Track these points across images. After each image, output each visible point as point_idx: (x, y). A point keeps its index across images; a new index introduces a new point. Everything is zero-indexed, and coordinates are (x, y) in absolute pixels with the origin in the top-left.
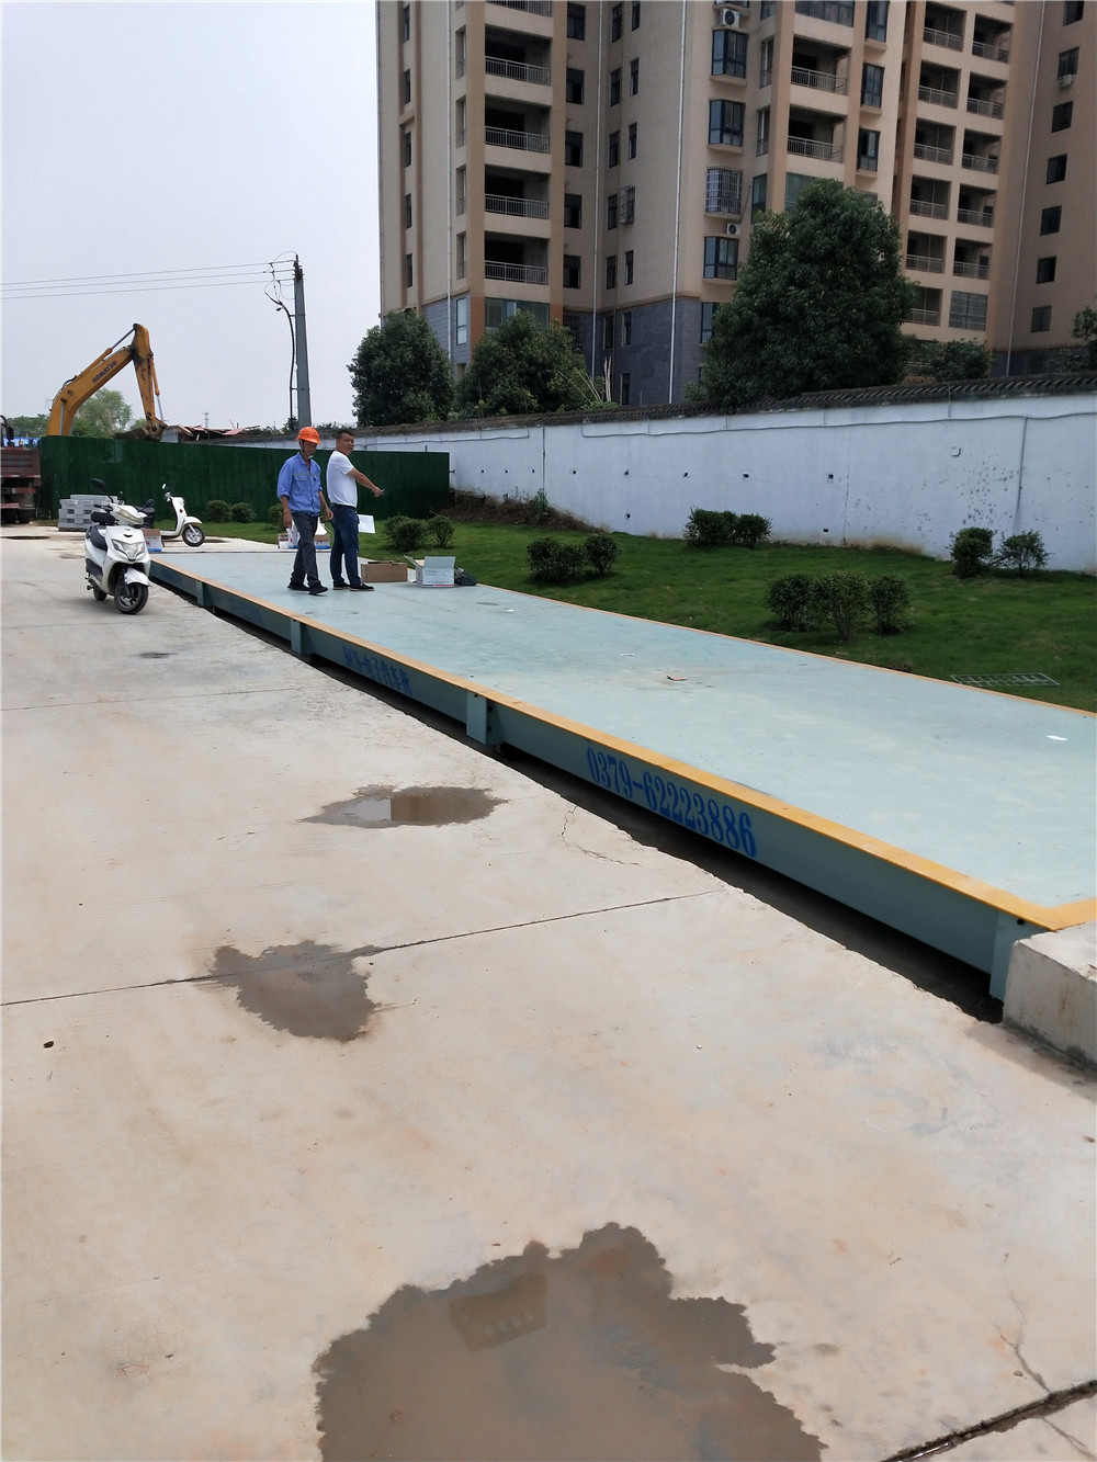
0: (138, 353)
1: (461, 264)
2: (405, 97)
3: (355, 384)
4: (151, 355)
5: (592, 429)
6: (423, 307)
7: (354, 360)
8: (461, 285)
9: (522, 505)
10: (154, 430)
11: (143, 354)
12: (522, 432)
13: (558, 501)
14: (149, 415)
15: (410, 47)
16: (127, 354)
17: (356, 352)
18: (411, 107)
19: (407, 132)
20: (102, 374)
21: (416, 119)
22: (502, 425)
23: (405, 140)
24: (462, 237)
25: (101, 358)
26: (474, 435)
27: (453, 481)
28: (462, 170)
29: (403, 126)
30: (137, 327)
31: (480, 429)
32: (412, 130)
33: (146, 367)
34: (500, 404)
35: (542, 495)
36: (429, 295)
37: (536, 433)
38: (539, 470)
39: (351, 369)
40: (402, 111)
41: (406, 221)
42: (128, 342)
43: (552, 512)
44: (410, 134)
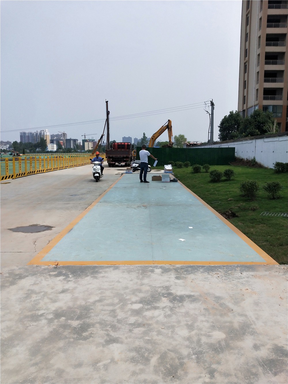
0: (169, 127)
1: (257, 97)
2: (246, 56)
3: (220, 131)
4: (171, 127)
5: (266, 140)
6: (247, 109)
7: (220, 124)
8: (257, 102)
9: (250, 161)
10: (171, 144)
11: (170, 127)
12: (250, 141)
13: (258, 160)
14: (170, 141)
15: (247, 43)
16: (166, 127)
17: (220, 122)
18: (247, 58)
19: (246, 64)
20: (161, 132)
21: (248, 61)
22: (247, 139)
23: (245, 66)
24: (257, 90)
25: (161, 128)
26: (241, 143)
27: (236, 155)
28: (258, 73)
29: (245, 63)
30: (169, 120)
31: (242, 141)
32: (247, 64)
33: (170, 130)
34: (249, 134)
35: (254, 158)
36: (249, 106)
37: (254, 141)
38: (254, 152)
39: (219, 127)
40: (245, 59)
41: (245, 87)
42: (167, 124)
43: (256, 163)
44: (246, 65)
